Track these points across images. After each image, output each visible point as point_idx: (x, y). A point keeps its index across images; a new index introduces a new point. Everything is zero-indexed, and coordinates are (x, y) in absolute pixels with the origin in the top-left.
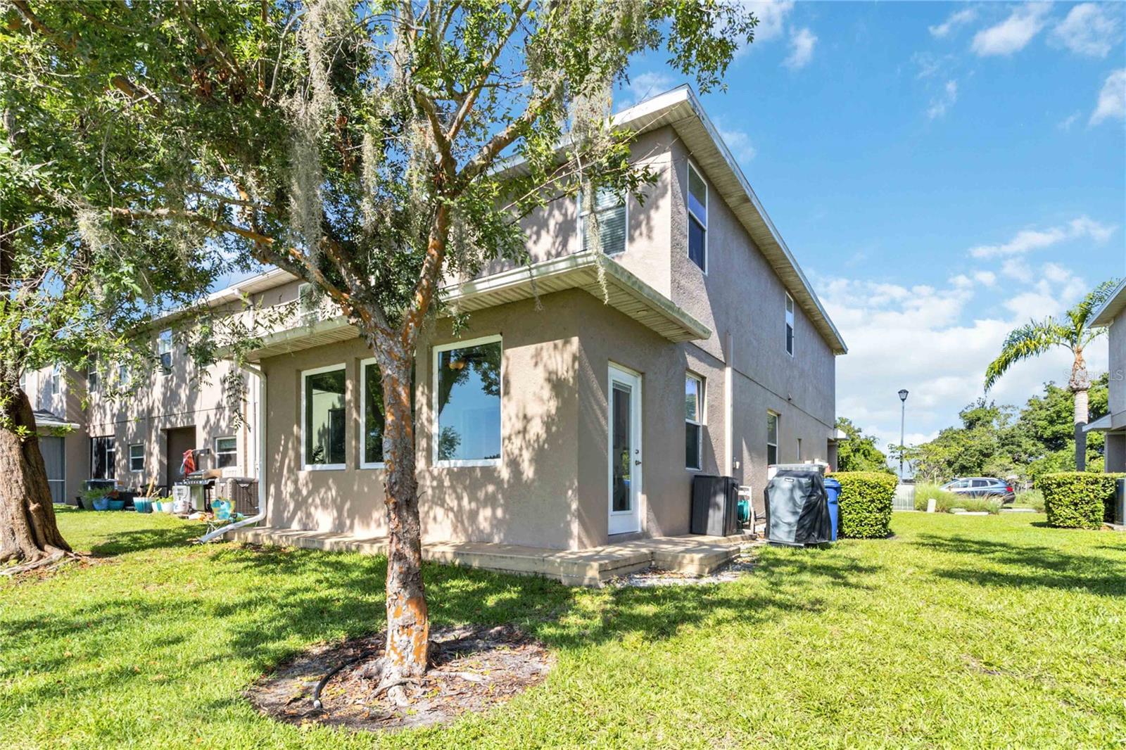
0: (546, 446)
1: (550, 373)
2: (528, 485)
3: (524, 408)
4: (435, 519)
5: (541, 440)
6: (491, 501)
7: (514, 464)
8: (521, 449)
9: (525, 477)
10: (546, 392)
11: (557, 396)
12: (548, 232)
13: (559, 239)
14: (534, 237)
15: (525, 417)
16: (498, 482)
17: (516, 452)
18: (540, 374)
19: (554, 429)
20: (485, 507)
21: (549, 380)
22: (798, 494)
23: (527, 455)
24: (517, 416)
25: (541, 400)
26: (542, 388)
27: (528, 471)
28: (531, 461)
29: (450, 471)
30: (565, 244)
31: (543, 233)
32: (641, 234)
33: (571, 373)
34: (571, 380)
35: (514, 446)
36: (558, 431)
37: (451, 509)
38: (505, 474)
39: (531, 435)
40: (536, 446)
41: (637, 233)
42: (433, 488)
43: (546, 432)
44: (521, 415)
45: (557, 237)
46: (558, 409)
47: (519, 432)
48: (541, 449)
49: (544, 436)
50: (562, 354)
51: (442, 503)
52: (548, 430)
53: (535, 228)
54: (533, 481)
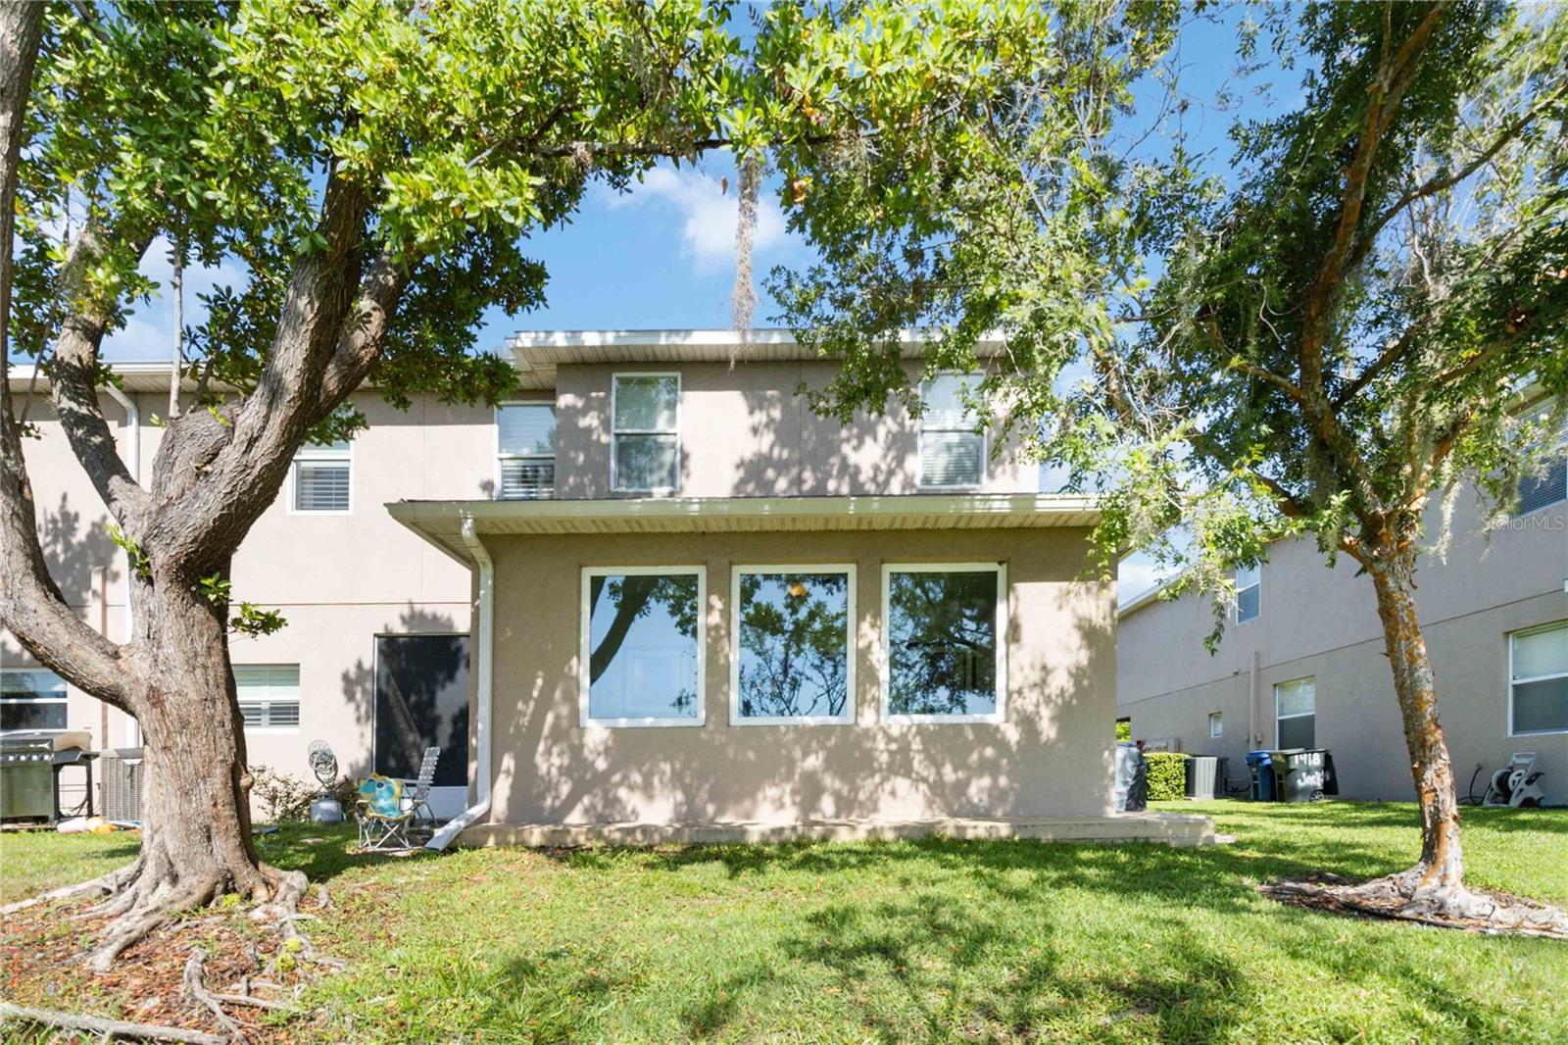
0: (1074, 702)
1: (1080, 619)
2: (1050, 746)
3: (1043, 656)
4: (893, 793)
5: (1067, 695)
6: (989, 767)
7: (1027, 723)
8: (1037, 706)
9: (1044, 738)
10: (1076, 639)
11: (1090, 646)
12: (875, 439)
13: (891, 454)
14: (854, 442)
15: (1044, 668)
16: (1002, 745)
17: (1030, 708)
18: (1067, 620)
19: (1086, 683)
20: (981, 776)
21: (1079, 627)
22: (1129, 764)
23: (1046, 712)
24: (1032, 667)
25: (1068, 649)
26: (1069, 635)
27: (1048, 730)
28: (1052, 719)
29: (921, 730)
30: (900, 461)
31: (868, 440)
32: (1004, 472)
33: (1108, 621)
34: (1109, 628)
35: (1027, 701)
36: (1091, 685)
37: (925, 780)
38: (1013, 735)
39: (1053, 689)
40: (1060, 701)
41: (1000, 469)
42: (891, 753)
43: (1075, 685)
44: (1038, 665)
45: (889, 449)
46: (1091, 660)
47: (1035, 685)
48: (1067, 705)
49: (1072, 690)
50: (1098, 598)
51: (907, 771)
52: (1077, 683)
53: (855, 431)
54: (1056, 741)
